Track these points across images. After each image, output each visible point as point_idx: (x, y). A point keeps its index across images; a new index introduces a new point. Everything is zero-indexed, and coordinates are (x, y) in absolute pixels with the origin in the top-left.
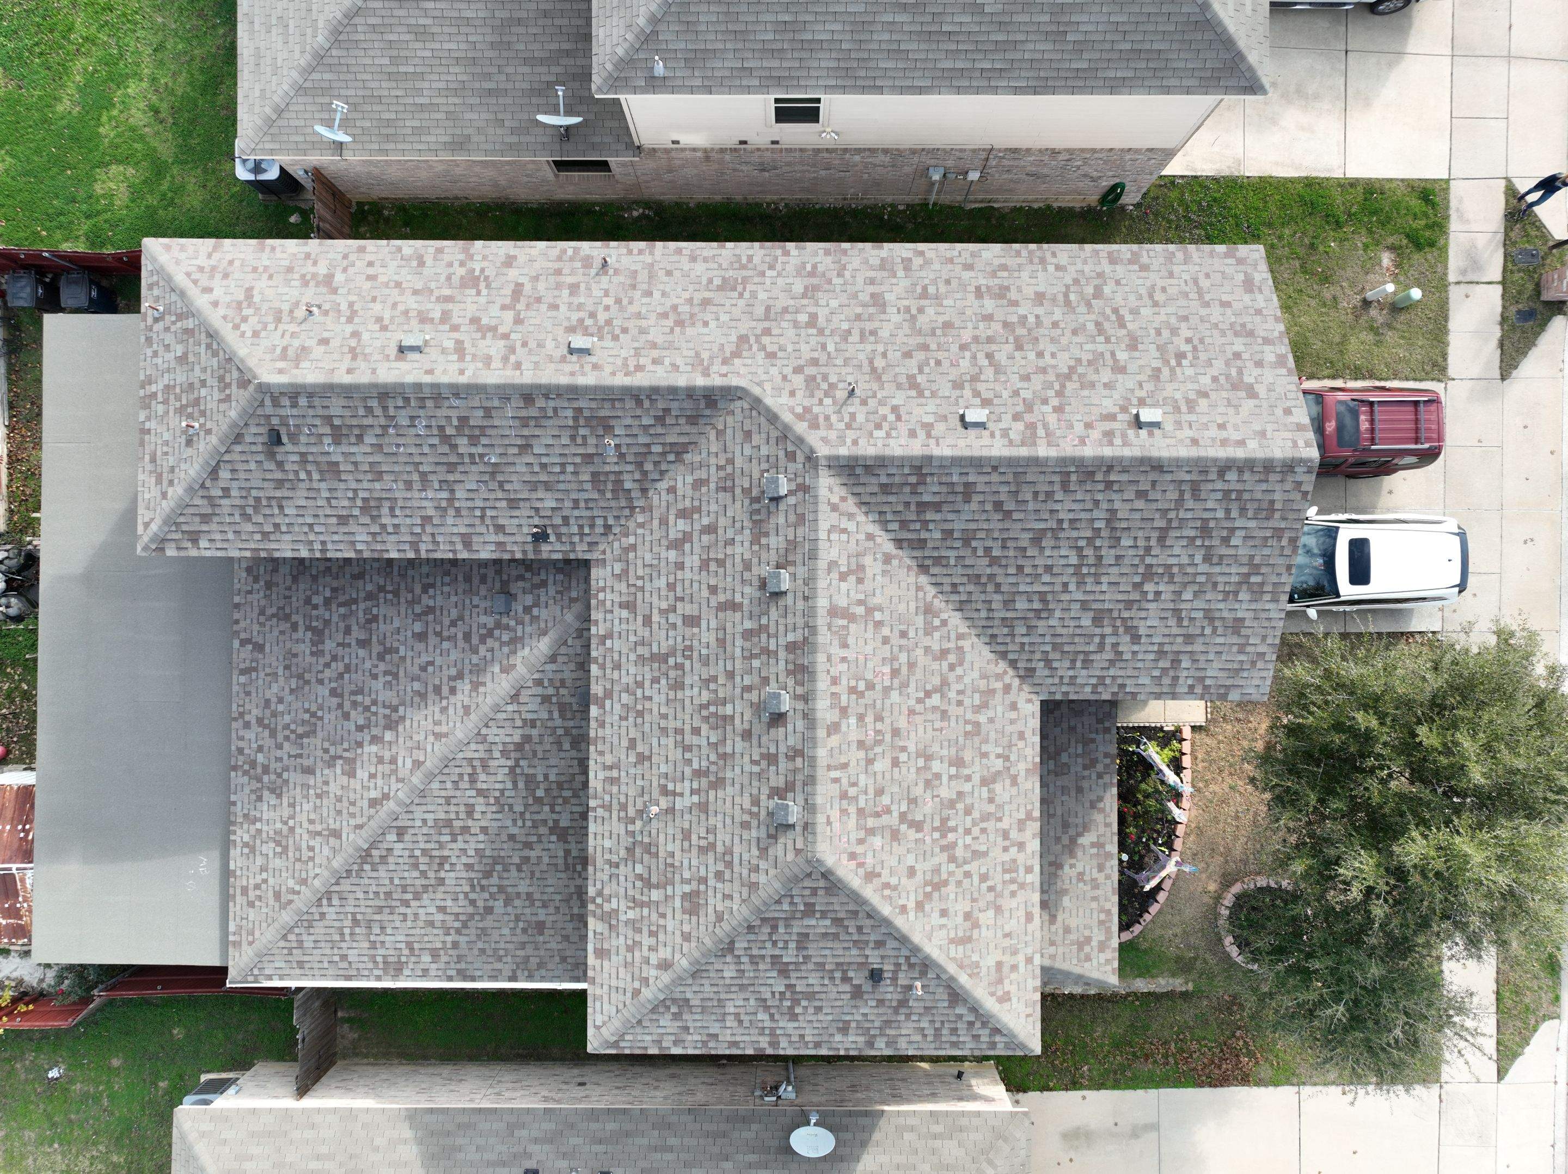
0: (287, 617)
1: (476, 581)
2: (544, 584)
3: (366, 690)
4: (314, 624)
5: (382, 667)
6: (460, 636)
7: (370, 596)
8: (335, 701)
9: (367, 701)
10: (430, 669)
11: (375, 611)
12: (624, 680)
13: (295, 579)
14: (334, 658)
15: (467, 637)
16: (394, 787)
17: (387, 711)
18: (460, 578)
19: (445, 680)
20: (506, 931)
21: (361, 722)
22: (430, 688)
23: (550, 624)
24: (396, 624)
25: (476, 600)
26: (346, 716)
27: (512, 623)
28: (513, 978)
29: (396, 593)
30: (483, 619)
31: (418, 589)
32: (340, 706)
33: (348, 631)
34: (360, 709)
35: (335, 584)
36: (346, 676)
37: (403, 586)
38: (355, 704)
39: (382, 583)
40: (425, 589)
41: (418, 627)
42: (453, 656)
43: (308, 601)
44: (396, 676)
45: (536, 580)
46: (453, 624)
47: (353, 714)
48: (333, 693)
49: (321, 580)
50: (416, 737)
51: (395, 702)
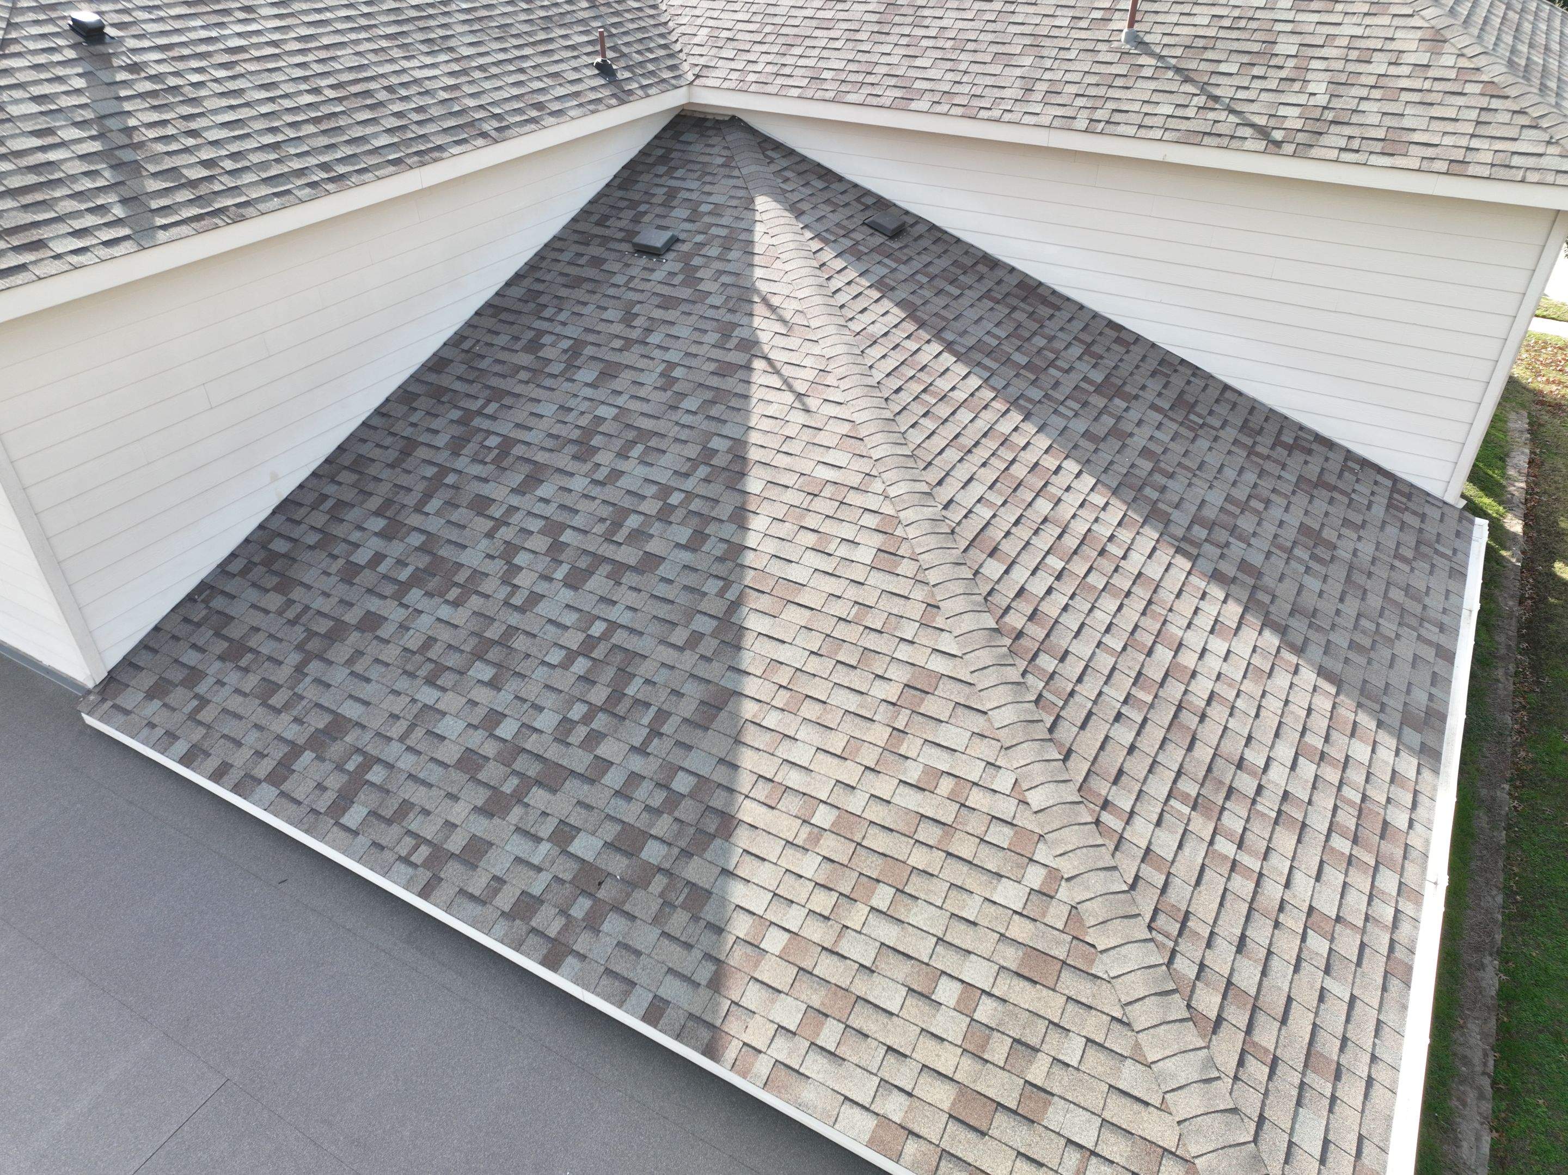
0: (337, 632)
1: (590, 273)
2: (672, 194)
3: (627, 502)
4: (404, 575)
5: (604, 458)
6: (658, 314)
7: (456, 447)
8: (598, 583)
9: (650, 507)
10: (678, 373)
11: (493, 441)
12: (894, 60)
13: (285, 585)
14: (511, 550)
15: (668, 303)
16: (873, 502)
17: (702, 471)
18: (564, 292)
19: (717, 354)
20: (1313, 584)
21: (683, 534)
22: (715, 382)
23: (741, 193)
24: (548, 409)
25: (620, 279)
26: (651, 562)
27: (699, 238)
28: (1448, 656)
29: (497, 394)
30: (659, 275)
31: (525, 359)
32: (618, 570)
33: (481, 505)
34: (657, 528)
35: (374, 503)
36: (567, 536)
37: (495, 382)
38: (638, 536)
39: (456, 414)
40: (534, 346)
41: (587, 375)
42: (683, 331)
43: (350, 573)
44: (645, 436)
45: (658, 200)
46: (628, 318)
47: (654, 547)
48: (574, 581)
49: (339, 530)
50: (790, 431)
51: (692, 451)
